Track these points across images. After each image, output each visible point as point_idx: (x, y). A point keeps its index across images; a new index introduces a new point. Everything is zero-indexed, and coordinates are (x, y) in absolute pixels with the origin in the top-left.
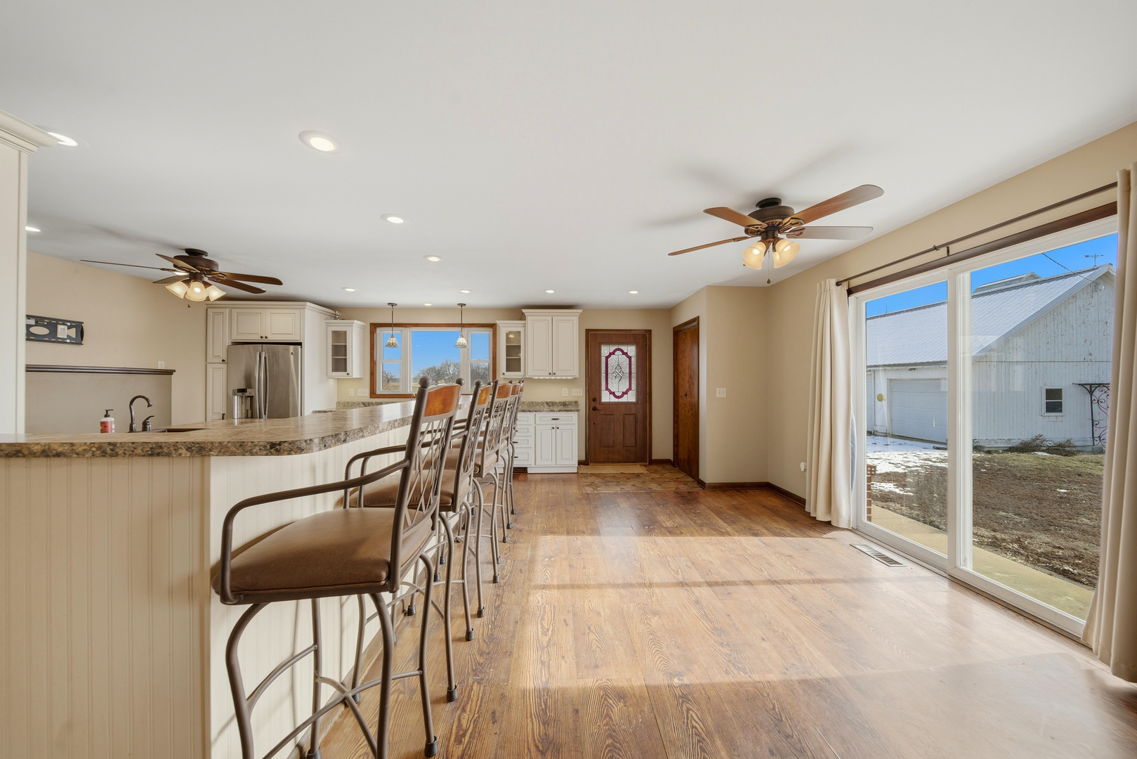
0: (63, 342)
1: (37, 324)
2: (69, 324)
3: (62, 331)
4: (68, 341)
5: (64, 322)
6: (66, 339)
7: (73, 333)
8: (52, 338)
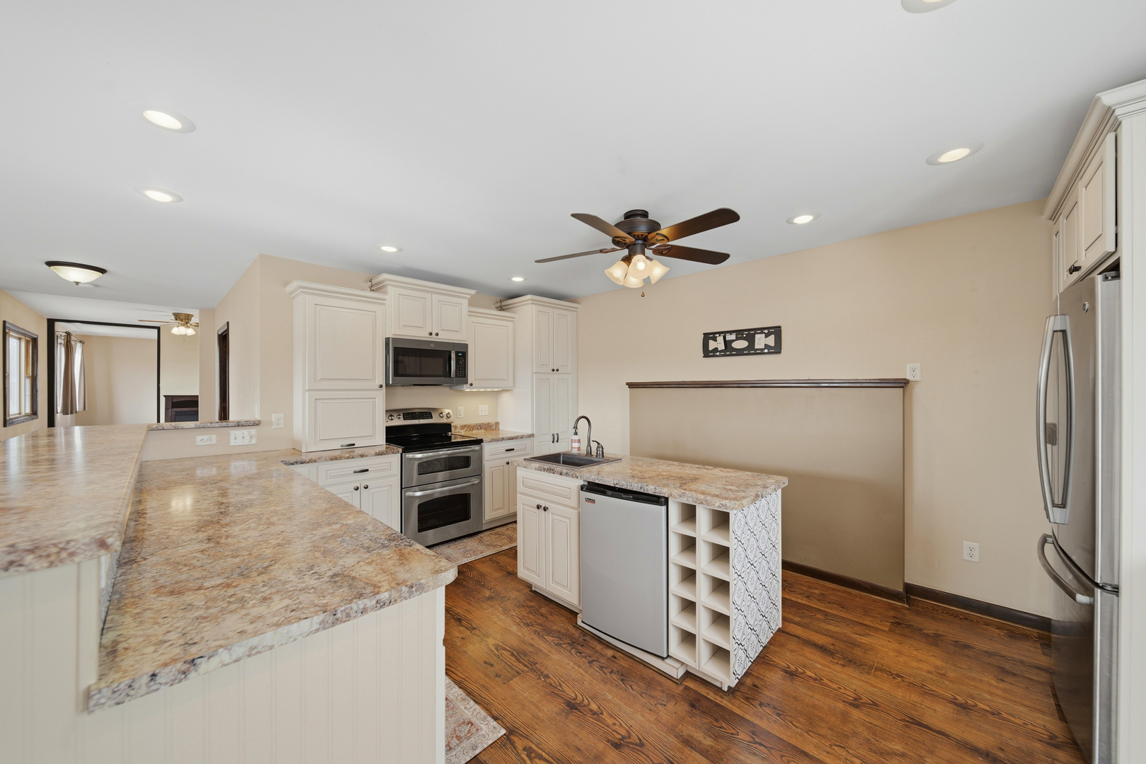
0: (761, 352)
1: (737, 339)
2: (766, 331)
3: (760, 341)
4: (766, 351)
5: (761, 330)
6: (764, 349)
7: (771, 341)
8: (751, 350)
